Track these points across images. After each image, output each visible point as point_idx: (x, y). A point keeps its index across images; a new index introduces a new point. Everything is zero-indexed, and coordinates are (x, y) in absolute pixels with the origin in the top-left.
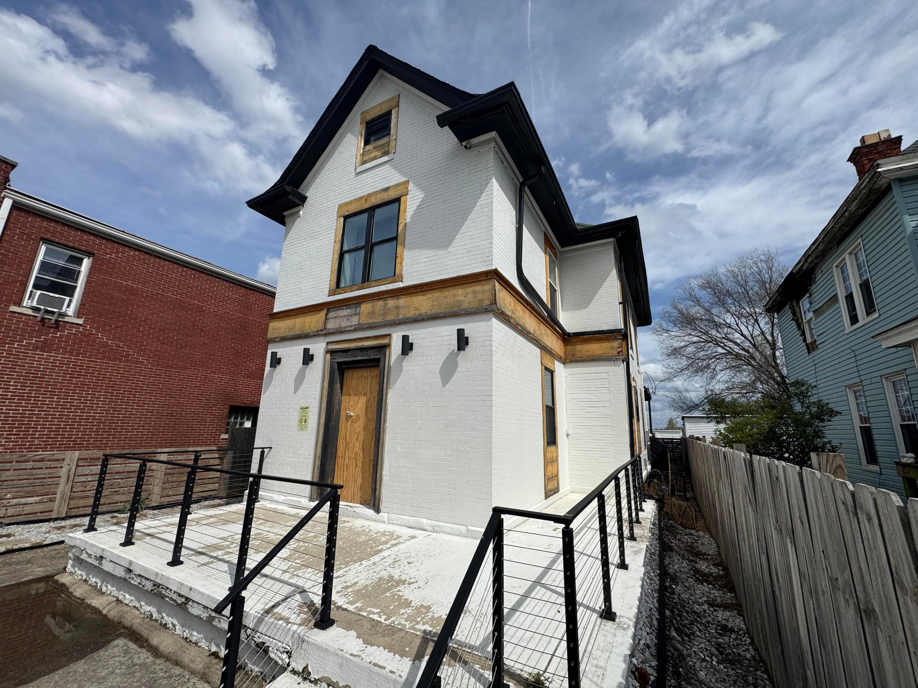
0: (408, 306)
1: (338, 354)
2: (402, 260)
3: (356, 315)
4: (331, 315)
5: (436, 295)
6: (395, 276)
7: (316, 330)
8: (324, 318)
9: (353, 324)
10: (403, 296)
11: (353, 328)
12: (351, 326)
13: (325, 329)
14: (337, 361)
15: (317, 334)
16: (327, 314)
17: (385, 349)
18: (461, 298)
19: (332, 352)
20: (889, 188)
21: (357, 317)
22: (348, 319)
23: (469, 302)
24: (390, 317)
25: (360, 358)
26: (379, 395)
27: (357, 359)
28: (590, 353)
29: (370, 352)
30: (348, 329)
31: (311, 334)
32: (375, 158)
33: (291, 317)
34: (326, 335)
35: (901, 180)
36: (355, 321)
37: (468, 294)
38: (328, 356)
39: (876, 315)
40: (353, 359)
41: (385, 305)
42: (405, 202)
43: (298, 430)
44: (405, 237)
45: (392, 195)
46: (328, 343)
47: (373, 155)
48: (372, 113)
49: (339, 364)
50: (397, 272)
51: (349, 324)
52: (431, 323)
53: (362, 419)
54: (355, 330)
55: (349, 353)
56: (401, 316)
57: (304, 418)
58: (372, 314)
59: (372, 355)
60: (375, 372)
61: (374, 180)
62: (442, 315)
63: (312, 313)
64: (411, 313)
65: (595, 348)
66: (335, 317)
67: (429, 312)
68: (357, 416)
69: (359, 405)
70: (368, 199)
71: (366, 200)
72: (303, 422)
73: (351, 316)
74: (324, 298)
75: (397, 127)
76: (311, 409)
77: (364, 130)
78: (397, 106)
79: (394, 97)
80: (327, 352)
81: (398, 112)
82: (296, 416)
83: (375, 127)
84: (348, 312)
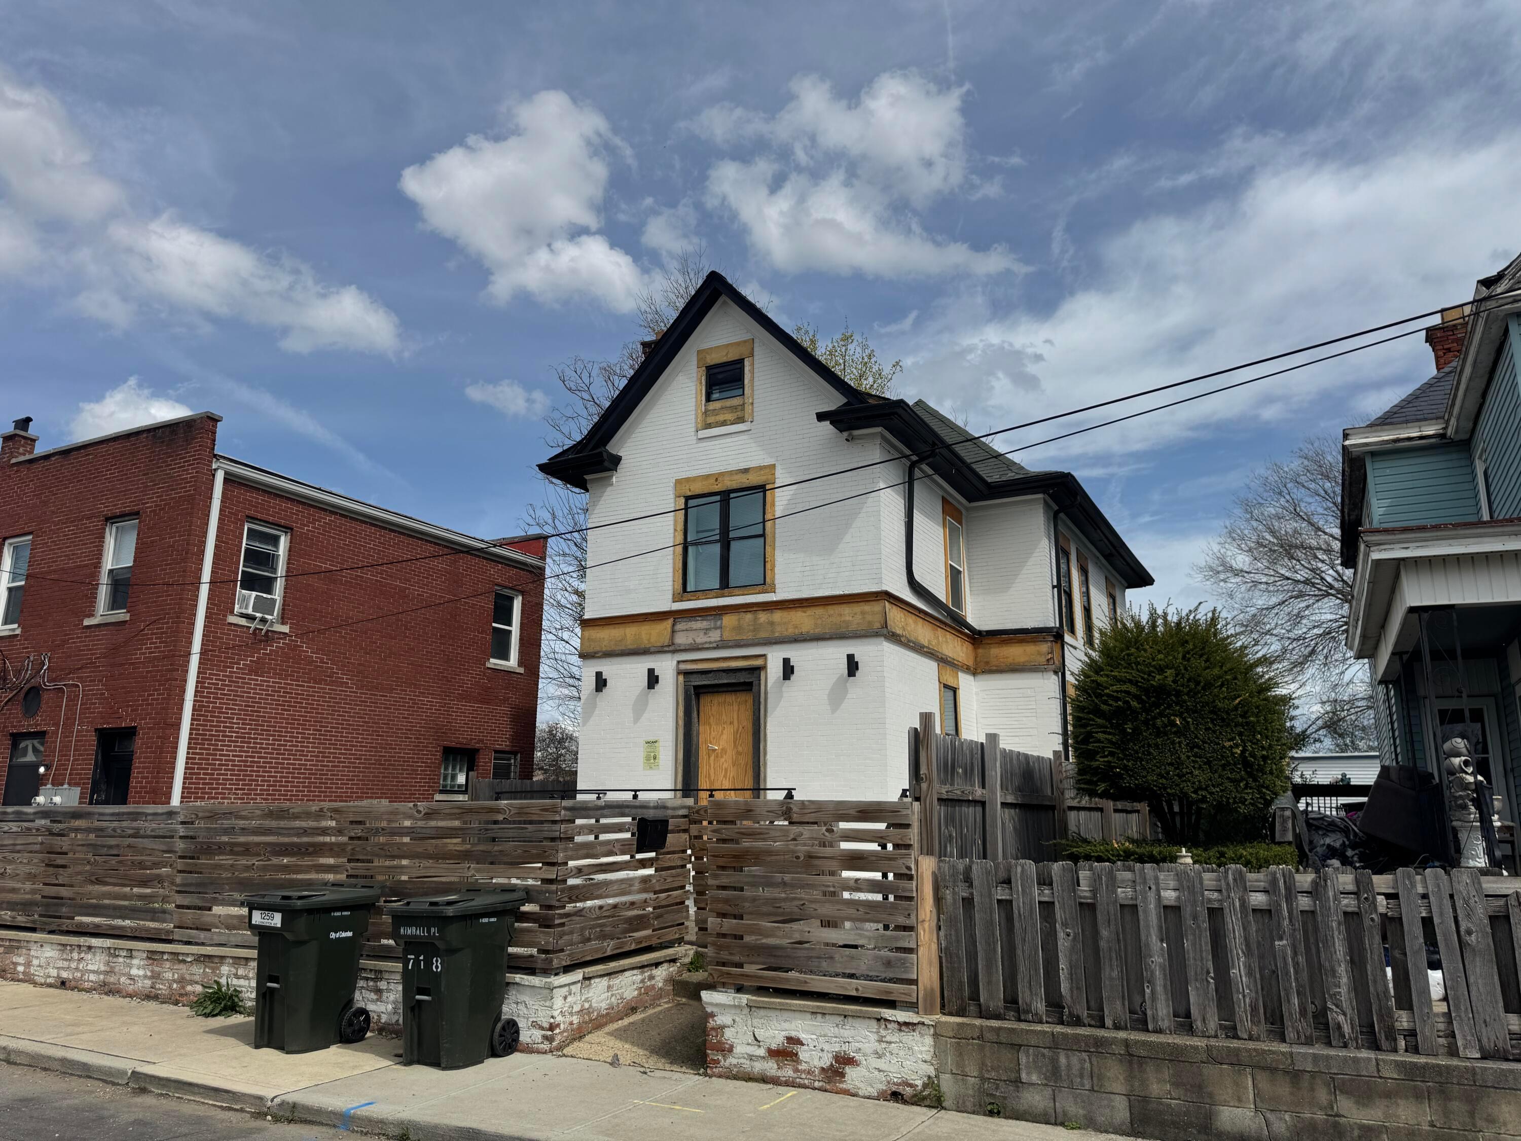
0: (785, 623)
1: (695, 676)
2: (773, 566)
3: (716, 628)
4: (679, 627)
5: (819, 611)
6: (765, 584)
7: (659, 644)
8: (669, 630)
9: (712, 639)
10: (779, 611)
11: (715, 645)
12: (710, 643)
13: (673, 644)
14: (692, 684)
15: (660, 651)
16: (674, 625)
17: (758, 672)
18: (847, 618)
19: (687, 674)
21: (718, 631)
22: (705, 634)
23: (858, 624)
24: (763, 635)
25: (725, 681)
26: (754, 724)
27: (721, 682)
28: (1010, 660)
29: (738, 674)
30: (707, 646)
31: (652, 650)
32: (724, 423)
33: (617, 626)
34: (674, 652)
36: (715, 636)
37: (856, 614)
38: (681, 678)
40: (716, 682)
41: (756, 619)
42: (773, 492)
43: (644, 769)
44: (774, 537)
45: (754, 479)
46: (679, 662)
47: (721, 418)
48: (714, 356)
49: (695, 687)
50: (768, 580)
51: (708, 640)
52: (814, 644)
53: (730, 753)
54: (717, 648)
55: (710, 675)
56: (777, 634)
57: (653, 754)
58: (738, 629)
59: (742, 678)
60: (746, 698)
61: (725, 454)
62: (828, 636)
63: (651, 623)
64: (791, 631)
65: (1016, 652)
66: (687, 630)
67: (812, 632)
68: (723, 749)
69: (725, 737)
70: (720, 479)
71: (717, 480)
72: (652, 759)
73: (709, 629)
74: (666, 604)
75: (753, 386)
76: (660, 744)
77: (704, 378)
78: (752, 355)
79: (745, 342)
80: (679, 673)
81: (753, 364)
82: (640, 753)
83: (720, 376)
84: (704, 624)
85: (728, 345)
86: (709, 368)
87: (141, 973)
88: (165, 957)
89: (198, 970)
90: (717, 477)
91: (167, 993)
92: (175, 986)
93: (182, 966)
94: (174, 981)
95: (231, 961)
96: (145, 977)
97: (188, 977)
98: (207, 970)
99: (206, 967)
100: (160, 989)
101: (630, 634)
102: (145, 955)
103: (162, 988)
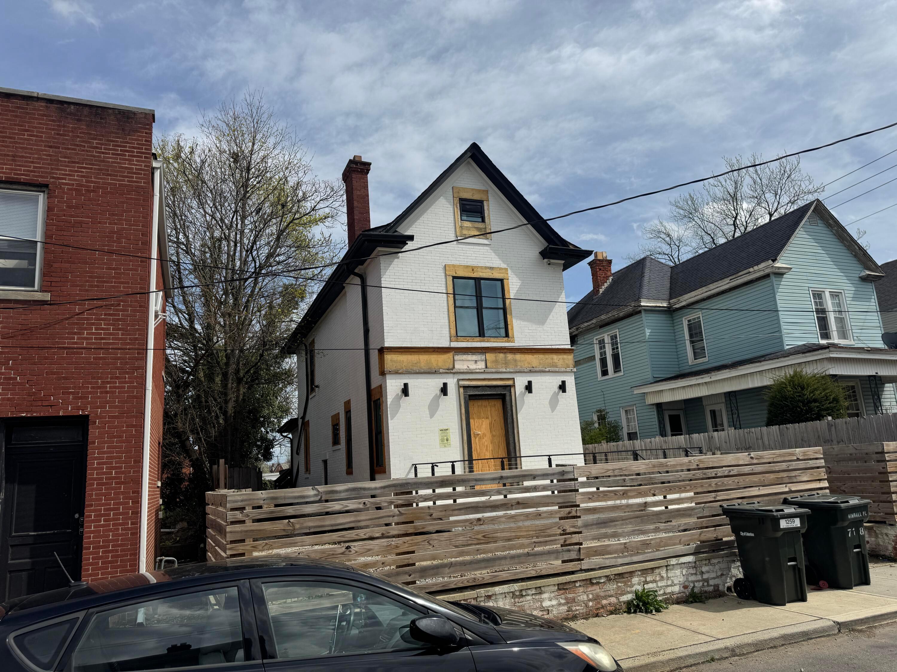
0: (523, 361)
1: (470, 389)
2: (512, 328)
3: (482, 360)
4: (458, 357)
5: (541, 356)
6: (507, 337)
7: (445, 368)
8: (451, 359)
9: (480, 367)
12: (480, 369)
13: (454, 368)
14: (468, 393)
15: (447, 372)
16: (453, 356)
17: (509, 388)
18: (555, 361)
19: (465, 387)
20: (640, 312)
21: (484, 363)
22: (475, 363)
23: (561, 364)
24: (511, 366)
25: (489, 393)
27: (486, 393)
29: (497, 389)
30: (478, 371)
31: (441, 371)
32: (475, 237)
33: (412, 353)
34: (454, 373)
35: (645, 310)
36: (481, 365)
37: (560, 359)
38: (462, 390)
39: (621, 374)
40: (483, 393)
41: (506, 357)
42: (508, 284)
43: (440, 447)
44: (511, 310)
45: (497, 275)
46: (459, 380)
47: (472, 233)
48: (463, 194)
49: (470, 396)
51: (478, 367)
52: (539, 374)
53: (489, 435)
54: (484, 372)
55: (479, 389)
57: (445, 438)
58: (496, 362)
59: (499, 391)
61: (475, 255)
63: (437, 353)
64: (526, 366)
66: (462, 360)
67: (538, 367)
68: (483, 434)
69: (484, 426)
70: (475, 270)
71: (473, 270)
72: (445, 440)
73: (478, 361)
74: (445, 343)
75: (489, 218)
76: (451, 431)
77: (458, 205)
78: (488, 200)
79: (484, 191)
80: (459, 387)
81: (488, 206)
82: (436, 437)
83: (468, 207)
84: (475, 357)
85: (473, 189)
86: (461, 200)
87: (554, 602)
88: (578, 584)
89: (612, 587)
90: (473, 269)
91: (584, 611)
92: (591, 604)
93: (595, 587)
94: (590, 600)
95: (639, 573)
96: (560, 604)
97: (602, 594)
98: (620, 584)
99: (617, 582)
100: (577, 610)
101: (423, 358)
102: (556, 588)
103: (579, 609)
